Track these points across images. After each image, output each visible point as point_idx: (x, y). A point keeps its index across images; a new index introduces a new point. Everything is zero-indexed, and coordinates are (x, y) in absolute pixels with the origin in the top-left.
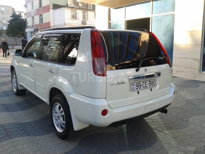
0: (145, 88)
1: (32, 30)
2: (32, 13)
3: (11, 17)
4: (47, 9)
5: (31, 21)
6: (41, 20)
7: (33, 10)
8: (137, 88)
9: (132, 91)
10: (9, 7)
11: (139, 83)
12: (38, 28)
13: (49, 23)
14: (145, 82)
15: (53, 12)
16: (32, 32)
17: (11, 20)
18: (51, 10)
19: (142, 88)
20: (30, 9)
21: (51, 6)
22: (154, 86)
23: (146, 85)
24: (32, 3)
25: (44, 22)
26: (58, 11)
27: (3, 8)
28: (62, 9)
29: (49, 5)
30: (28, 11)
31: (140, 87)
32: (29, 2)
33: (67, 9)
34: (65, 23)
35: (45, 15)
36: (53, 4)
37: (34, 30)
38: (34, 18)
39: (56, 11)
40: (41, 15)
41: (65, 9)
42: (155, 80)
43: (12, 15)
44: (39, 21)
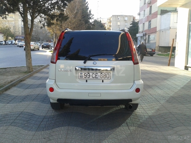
0: (95, 78)
1: (142, 35)
2: (143, 20)
3: (131, 24)
4: (155, 15)
5: (142, 27)
6: (150, 25)
7: (145, 17)
8: (85, 77)
9: (79, 78)
10: (130, 16)
11: (88, 73)
12: (147, 33)
13: (156, 28)
14: (96, 74)
15: (161, 17)
16: (141, 36)
17: (130, 27)
18: (159, 16)
19: (91, 77)
20: (142, 17)
21: (159, 12)
22: (106, 78)
23: (96, 76)
24: (145, 11)
25: (152, 27)
26: (165, 16)
27: (127, 18)
28: (168, 14)
29: (157, 12)
30: (141, 18)
31: (89, 77)
32: (142, 11)
33: (173, 14)
34: (170, 27)
35: (153, 21)
36: (161, 10)
37: (144, 35)
38: (145, 24)
39: (163, 16)
40: (150, 21)
41: (172, 14)
42: (110, 74)
43: (132, 22)
44: (148, 27)
